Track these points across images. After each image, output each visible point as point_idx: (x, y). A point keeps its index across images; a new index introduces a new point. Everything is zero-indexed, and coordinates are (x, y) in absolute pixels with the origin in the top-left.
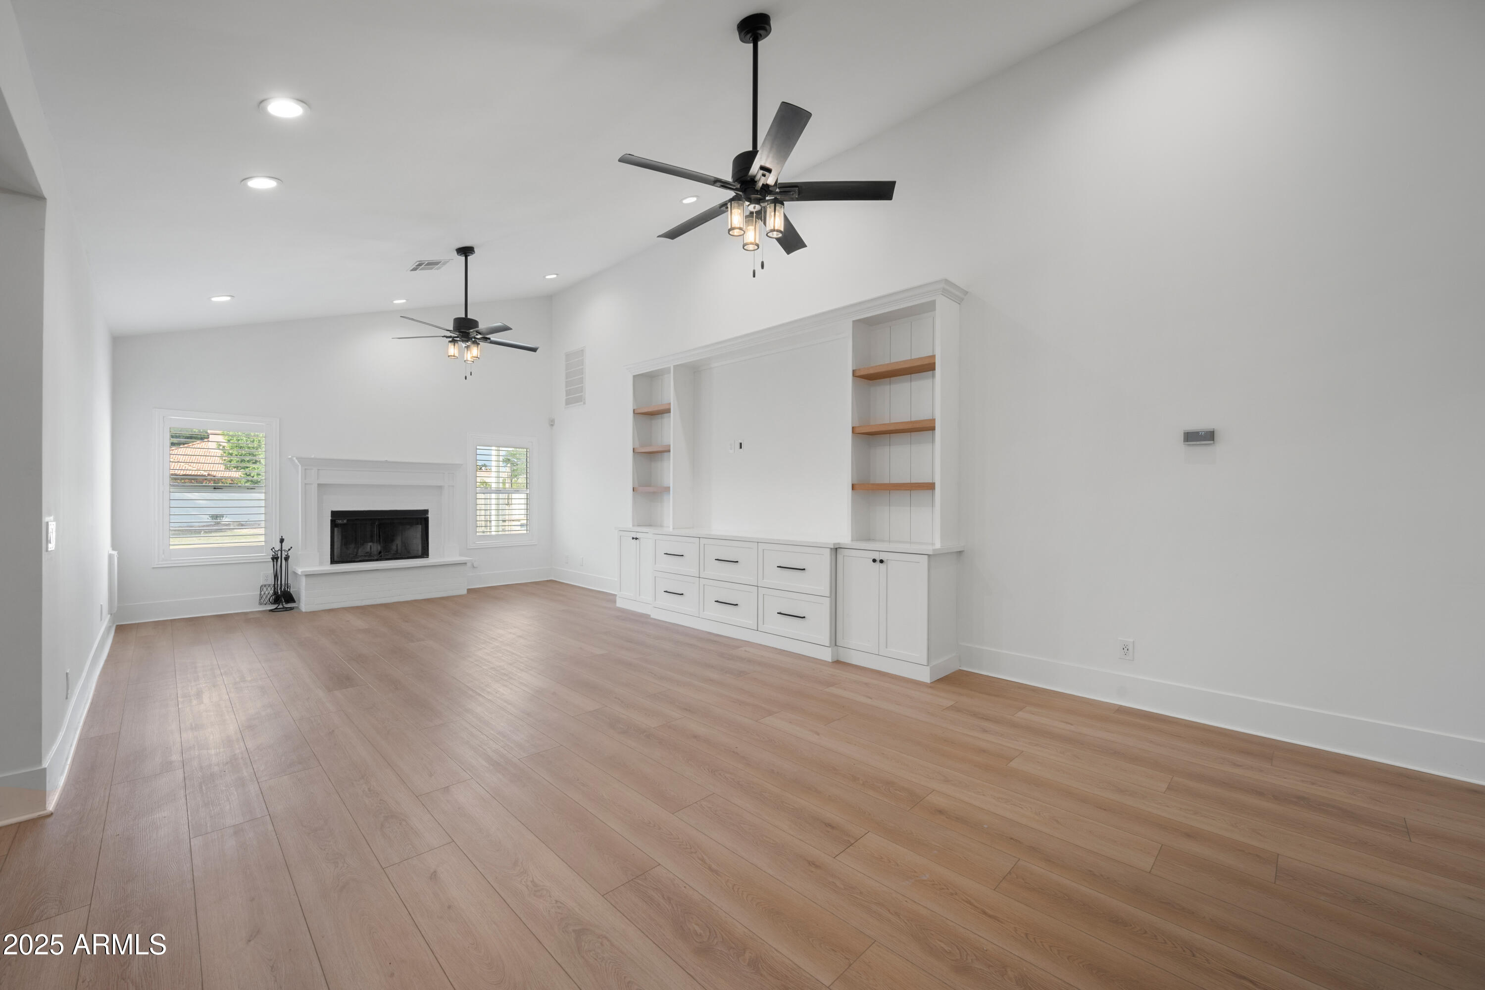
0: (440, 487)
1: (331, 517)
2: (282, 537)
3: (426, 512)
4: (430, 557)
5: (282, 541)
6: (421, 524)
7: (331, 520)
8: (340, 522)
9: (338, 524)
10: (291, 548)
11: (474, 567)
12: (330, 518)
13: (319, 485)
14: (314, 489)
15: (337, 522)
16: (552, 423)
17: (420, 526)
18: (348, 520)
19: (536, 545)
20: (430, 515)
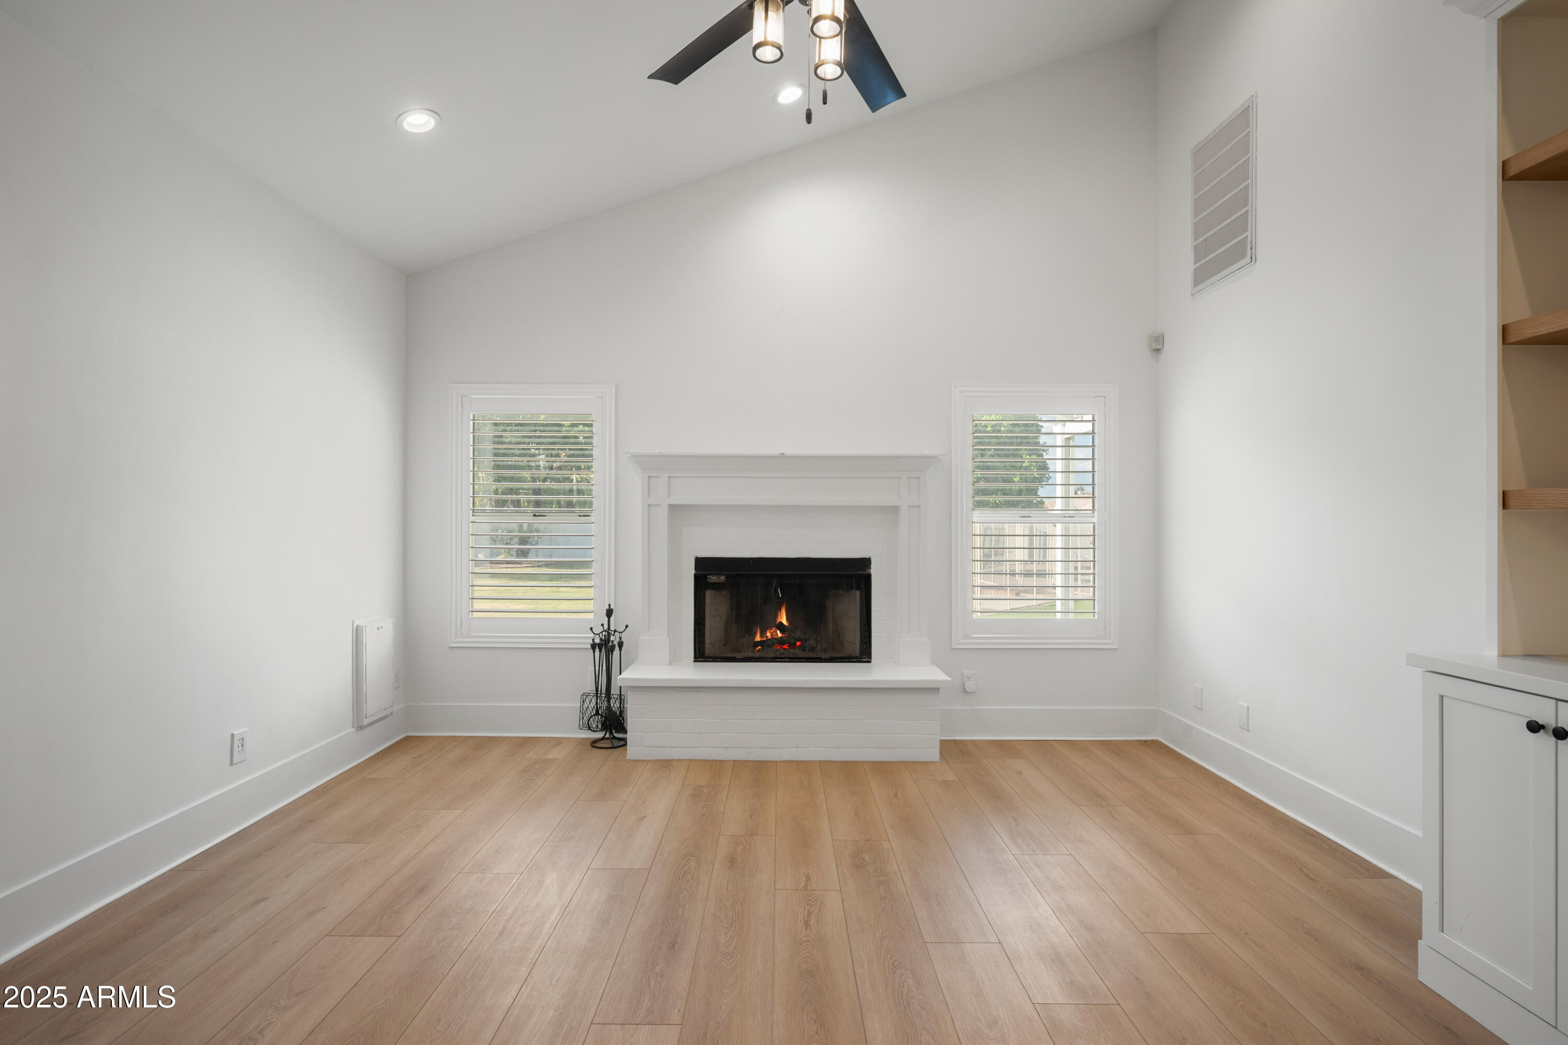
0: (895, 509)
1: (696, 569)
2: (609, 605)
3: (865, 563)
4: (873, 660)
5: (609, 613)
6: (858, 589)
7: (696, 576)
8: (713, 579)
9: (709, 583)
10: (627, 626)
11: (965, 691)
12: (693, 572)
13: (673, 508)
14: (662, 515)
15: (709, 580)
16: (1157, 345)
17: (858, 593)
18: (727, 577)
19: (1117, 649)
20: (874, 571)
